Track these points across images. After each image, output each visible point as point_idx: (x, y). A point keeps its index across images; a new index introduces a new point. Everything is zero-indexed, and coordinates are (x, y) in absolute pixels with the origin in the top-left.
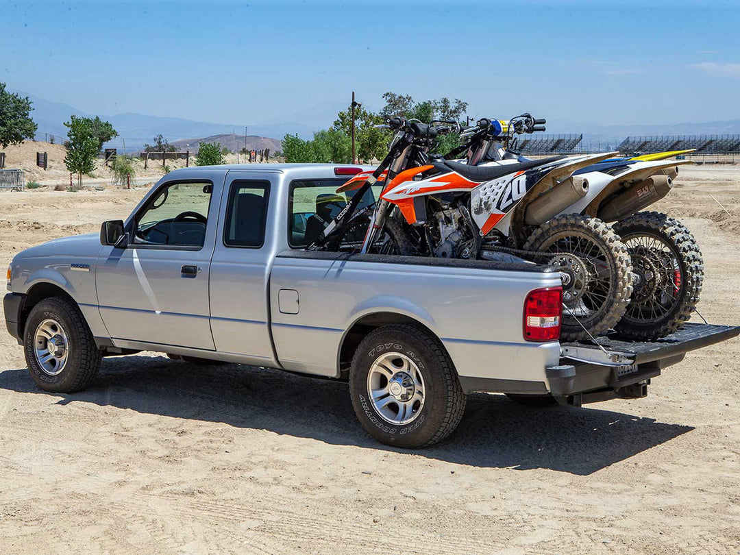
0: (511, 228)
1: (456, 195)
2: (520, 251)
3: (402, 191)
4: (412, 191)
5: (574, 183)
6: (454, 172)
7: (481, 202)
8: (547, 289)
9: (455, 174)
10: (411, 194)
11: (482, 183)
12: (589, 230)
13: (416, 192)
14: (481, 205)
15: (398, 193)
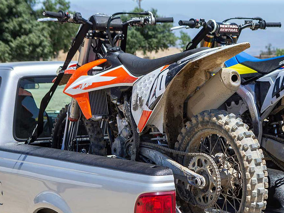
0: (165, 125)
1: (122, 90)
2: (170, 150)
3: (78, 86)
4: (87, 86)
5: (222, 76)
6: (122, 66)
7: (137, 98)
8: (158, 194)
9: (121, 68)
10: (85, 89)
11: (139, 77)
12: (220, 127)
13: (90, 87)
14: (137, 101)
15: (75, 88)
